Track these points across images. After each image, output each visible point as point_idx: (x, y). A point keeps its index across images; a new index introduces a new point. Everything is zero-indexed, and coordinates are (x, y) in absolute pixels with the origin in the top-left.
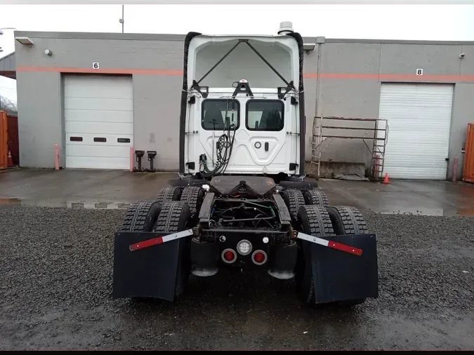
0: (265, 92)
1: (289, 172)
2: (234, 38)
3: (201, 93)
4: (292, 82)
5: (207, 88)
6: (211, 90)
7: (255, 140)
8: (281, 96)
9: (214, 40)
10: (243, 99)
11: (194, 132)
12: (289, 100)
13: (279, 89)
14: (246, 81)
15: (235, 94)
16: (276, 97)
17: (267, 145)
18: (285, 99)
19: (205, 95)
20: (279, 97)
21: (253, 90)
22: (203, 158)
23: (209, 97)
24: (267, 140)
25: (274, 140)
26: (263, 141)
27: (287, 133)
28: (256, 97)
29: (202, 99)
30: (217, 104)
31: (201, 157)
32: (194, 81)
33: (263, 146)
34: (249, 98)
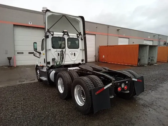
0: (73, 35)
1: (81, 62)
2: (61, 14)
3: (51, 34)
4: (80, 33)
5: (53, 32)
6: (55, 33)
7: (71, 52)
8: (78, 37)
9: (54, 14)
10: (66, 37)
11: (49, 50)
12: (80, 38)
13: (77, 34)
14: (66, 31)
15: (63, 35)
16: (76, 37)
17: (75, 54)
18: (79, 38)
19: (53, 35)
20: (77, 37)
21: (69, 34)
22: (53, 60)
23: (54, 36)
24: (75, 52)
25: (76, 52)
26: (73, 52)
27: (80, 49)
28: (71, 37)
29: (51, 37)
30: (57, 39)
31: (53, 59)
32: (48, 29)
33: (73, 54)
34: (68, 37)
